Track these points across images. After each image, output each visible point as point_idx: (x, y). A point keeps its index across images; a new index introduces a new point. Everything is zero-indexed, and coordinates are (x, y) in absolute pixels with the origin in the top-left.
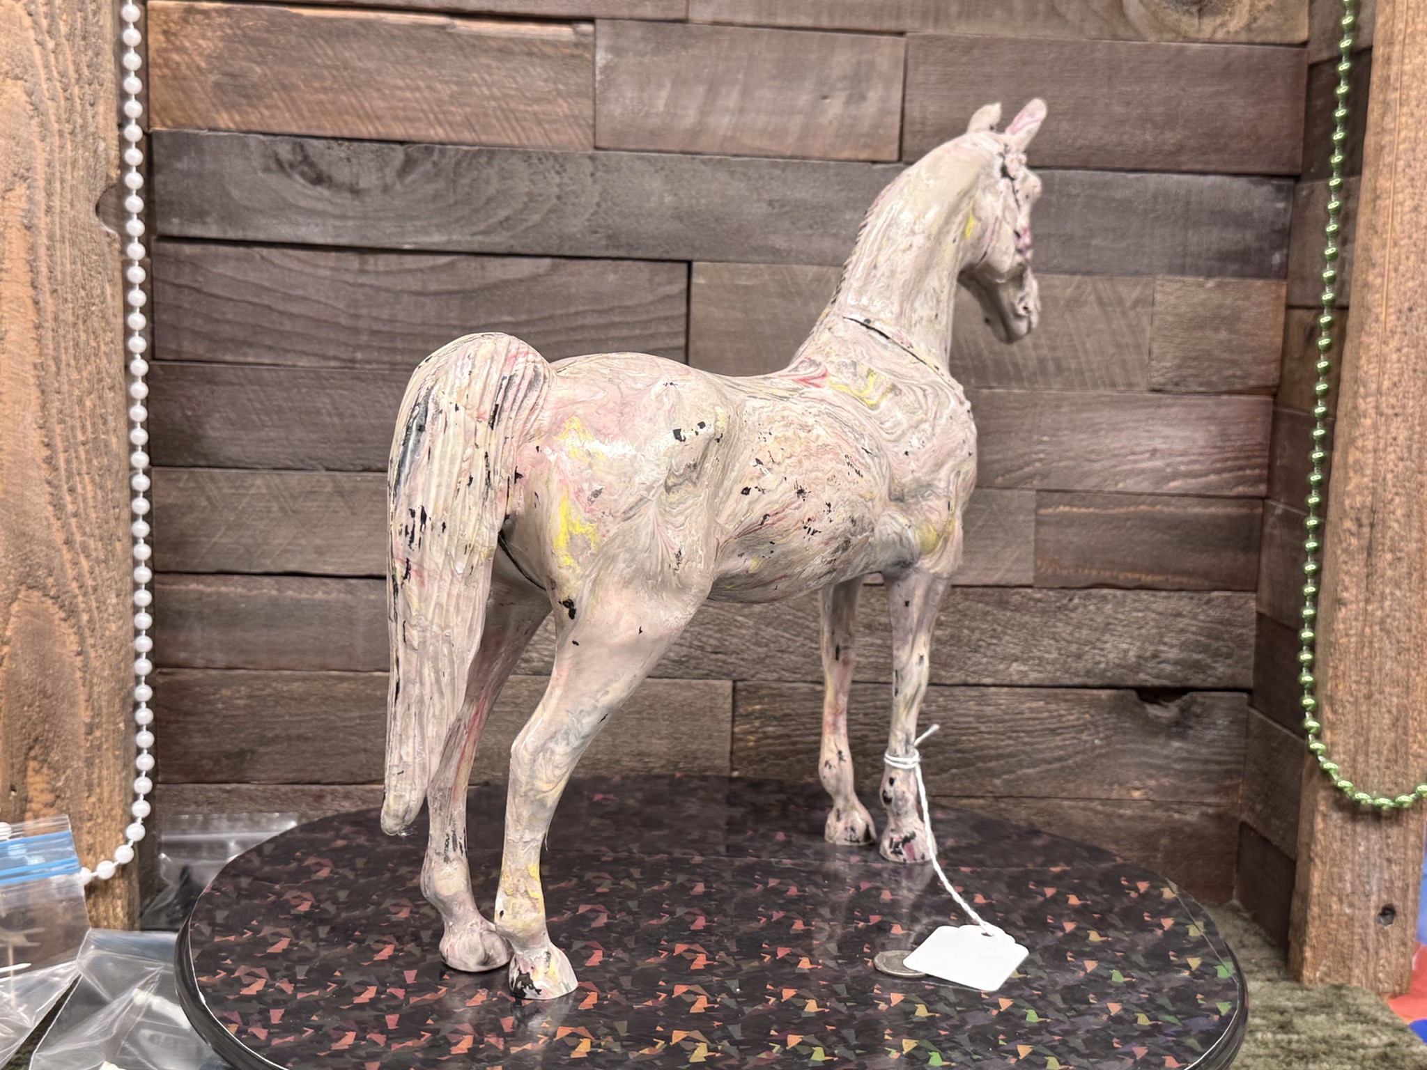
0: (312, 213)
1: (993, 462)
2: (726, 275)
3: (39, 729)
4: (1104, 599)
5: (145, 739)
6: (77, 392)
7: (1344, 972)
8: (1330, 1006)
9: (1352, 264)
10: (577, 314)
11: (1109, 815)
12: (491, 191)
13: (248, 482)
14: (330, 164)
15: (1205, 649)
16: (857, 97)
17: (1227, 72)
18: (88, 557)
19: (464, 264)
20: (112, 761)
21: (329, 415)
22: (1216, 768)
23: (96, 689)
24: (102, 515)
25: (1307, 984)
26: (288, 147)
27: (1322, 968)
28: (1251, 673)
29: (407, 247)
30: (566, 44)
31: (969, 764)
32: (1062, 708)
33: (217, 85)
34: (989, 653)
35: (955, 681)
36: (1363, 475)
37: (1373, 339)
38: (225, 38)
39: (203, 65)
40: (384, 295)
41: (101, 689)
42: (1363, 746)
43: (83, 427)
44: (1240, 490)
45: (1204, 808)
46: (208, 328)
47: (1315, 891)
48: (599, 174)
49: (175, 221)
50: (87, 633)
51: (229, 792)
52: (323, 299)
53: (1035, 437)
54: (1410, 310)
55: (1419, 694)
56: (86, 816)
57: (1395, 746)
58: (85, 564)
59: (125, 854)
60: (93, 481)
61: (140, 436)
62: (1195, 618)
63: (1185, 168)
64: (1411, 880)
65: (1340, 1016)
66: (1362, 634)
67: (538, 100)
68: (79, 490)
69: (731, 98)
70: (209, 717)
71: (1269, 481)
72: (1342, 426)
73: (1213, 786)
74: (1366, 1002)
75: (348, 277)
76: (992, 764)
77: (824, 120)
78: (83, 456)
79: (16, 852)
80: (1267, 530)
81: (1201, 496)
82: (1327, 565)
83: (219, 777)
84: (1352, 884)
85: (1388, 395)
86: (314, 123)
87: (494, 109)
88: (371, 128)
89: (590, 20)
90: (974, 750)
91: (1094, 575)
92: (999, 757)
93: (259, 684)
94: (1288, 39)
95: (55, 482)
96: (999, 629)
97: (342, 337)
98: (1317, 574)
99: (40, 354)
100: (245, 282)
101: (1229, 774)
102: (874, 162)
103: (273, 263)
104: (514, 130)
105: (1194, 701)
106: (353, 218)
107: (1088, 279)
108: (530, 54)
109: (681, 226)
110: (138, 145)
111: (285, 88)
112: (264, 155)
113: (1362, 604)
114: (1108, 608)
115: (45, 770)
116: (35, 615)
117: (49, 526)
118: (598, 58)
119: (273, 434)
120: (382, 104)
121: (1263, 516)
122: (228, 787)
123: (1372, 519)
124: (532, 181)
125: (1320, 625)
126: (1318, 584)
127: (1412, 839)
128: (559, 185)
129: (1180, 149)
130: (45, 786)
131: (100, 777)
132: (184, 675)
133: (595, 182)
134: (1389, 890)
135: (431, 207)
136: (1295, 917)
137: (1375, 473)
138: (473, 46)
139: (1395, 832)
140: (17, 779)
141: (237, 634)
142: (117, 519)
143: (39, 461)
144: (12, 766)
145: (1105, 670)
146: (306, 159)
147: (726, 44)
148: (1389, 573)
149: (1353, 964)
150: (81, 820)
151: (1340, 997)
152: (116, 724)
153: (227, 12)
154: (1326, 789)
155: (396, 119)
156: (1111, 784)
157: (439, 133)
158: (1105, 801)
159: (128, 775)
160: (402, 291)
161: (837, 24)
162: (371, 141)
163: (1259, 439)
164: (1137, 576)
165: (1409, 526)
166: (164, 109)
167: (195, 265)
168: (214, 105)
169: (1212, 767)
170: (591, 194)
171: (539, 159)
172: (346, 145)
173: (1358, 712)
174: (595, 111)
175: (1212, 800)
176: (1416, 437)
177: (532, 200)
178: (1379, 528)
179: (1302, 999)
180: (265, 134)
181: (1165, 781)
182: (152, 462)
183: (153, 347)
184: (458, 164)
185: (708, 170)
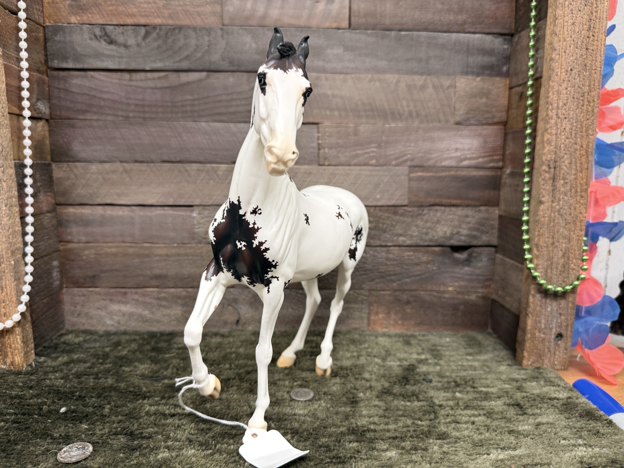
0: (109, 56)
1: (391, 155)
4: (437, 211)
5: (30, 269)
7: (541, 361)
8: (537, 378)
10: (218, 95)
11: (439, 297)
12: (181, 43)
13: (90, 168)
14: (116, 35)
15: (478, 230)
16: (331, 2)
19: (170, 74)
20: (10, 278)
21: (120, 139)
25: (525, 367)
26: (99, 30)
27: (531, 360)
28: (496, 240)
29: (148, 69)
31: (383, 277)
32: (420, 255)
33: (70, 6)
34: (391, 233)
35: (376, 245)
37: (555, 84)
40: (140, 90)
42: (550, 266)
44: (492, 165)
45: (477, 294)
46: (71, 106)
47: (529, 328)
48: (225, 36)
49: (56, 61)
51: (91, 291)
52: (115, 92)
53: (408, 144)
54: (571, 70)
55: (574, 242)
56: (2, 301)
57: (564, 265)
59: (17, 317)
61: (27, 142)
62: (473, 217)
63: (467, 30)
64: (570, 322)
65: (542, 383)
66: (550, 216)
67: (199, 6)
69: (278, 2)
70: (81, 262)
71: (503, 160)
72: (540, 125)
73: (481, 285)
74: (551, 375)
75: (125, 83)
76: (393, 277)
77: (317, 11)
80: (503, 181)
81: (477, 167)
82: (534, 187)
83: (87, 285)
84: (545, 324)
85: (562, 109)
86: (109, 19)
87: (181, 10)
88: (131, 20)
90: (384, 272)
91: (432, 200)
92: (395, 275)
93: (99, 249)
96: (394, 223)
97: (124, 107)
98: (529, 192)
100: (85, 86)
101: (487, 280)
102: (339, 29)
103: (96, 79)
104: (189, 19)
105: (473, 252)
106: (125, 58)
107: (428, 77)
111: (97, 5)
112: (89, 33)
113: (550, 203)
114: (439, 214)
119: (98, 148)
120: (136, 10)
121: (501, 175)
122: (91, 289)
123: (555, 165)
124: (197, 40)
125: (532, 213)
126: (530, 196)
128: (209, 41)
129: (465, 23)
131: (5, 285)
133: (223, 39)
134: (560, 327)
135: (157, 52)
136: (519, 338)
137: (556, 144)
139: (563, 302)
141: (89, 229)
142: (3, 172)
145: (437, 240)
146: (106, 33)
148: (562, 189)
149: (544, 358)
151: (541, 373)
152: (10, 262)
154: (534, 284)
155: (141, 16)
156: (440, 284)
157: (158, 21)
158: (438, 292)
159: (19, 283)
160: (147, 88)
162: (132, 25)
163: (499, 143)
164: (449, 201)
165: (571, 168)
166: (50, 16)
167: (65, 79)
168: (69, 13)
169: (481, 278)
170: (222, 44)
171: (200, 30)
172: (122, 27)
173: (549, 251)
174: (222, 10)
175: (480, 290)
176: (574, 128)
177: (197, 47)
178: (558, 169)
179: (524, 374)
180: (90, 24)
181: (462, 283)
182: (53, 160)
183: (51, 114)
184: (167, 34)
185: (269, 33)
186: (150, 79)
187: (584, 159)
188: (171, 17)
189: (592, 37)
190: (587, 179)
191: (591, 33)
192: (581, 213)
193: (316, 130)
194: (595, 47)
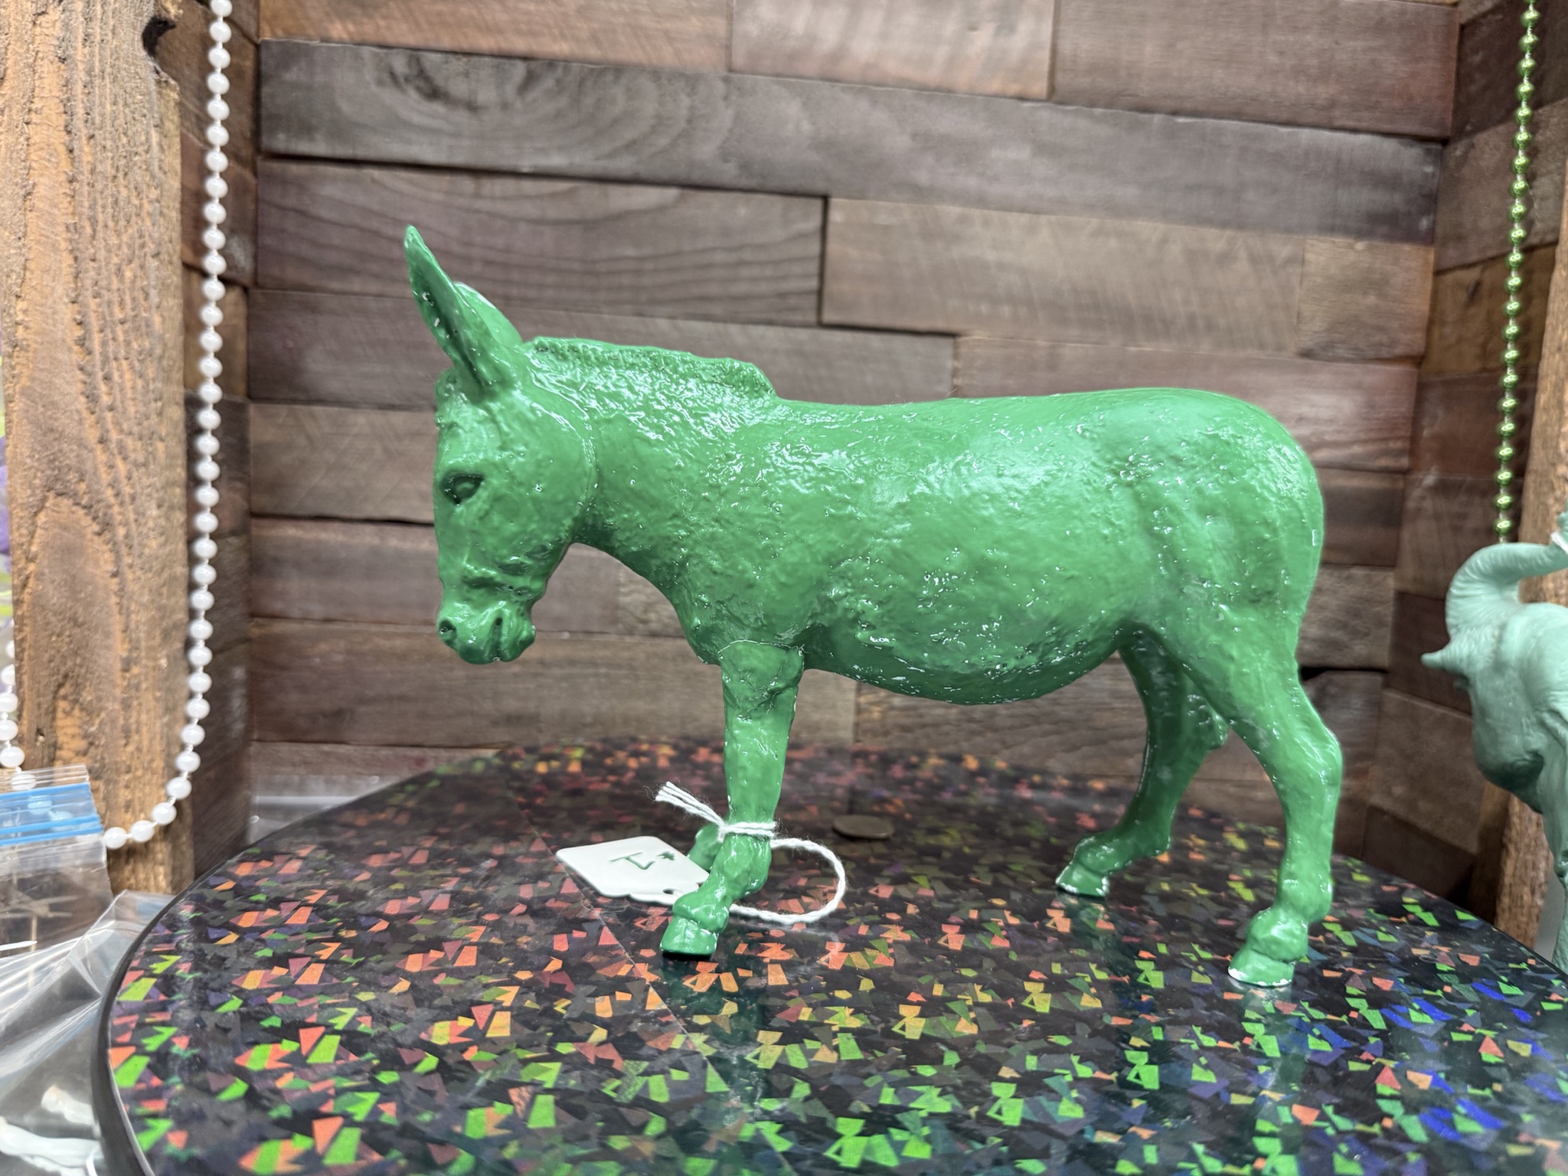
0: (426, 131)
2: (864, 213)
3: (70, 663)
5: (201, 682)
6: (115, 260)
10: (706, 251)
11: (1240, 797)
12: (617, 109)
13: (350, 421)
14: (447, 79)
15: (1344, 626)
16: (1006, 26)
17: (1380, 27)
18: (125, 459)
19: (586, 188)
20: (152, 703)
22: (1349, 750)
23: (133, 616)
24: (142, 409)
26: (403, 61)
28: (1387, 653)
29: (525, 170)
31: (1101, 742)
40: (500, 223)
41: (140, 617)
43: (122, 303)
44: (1383, 462)
46: (313, 254)
47: (1507, 880)
48: (734, 98)
49: (282, 136)
50: (124, 550)
51: (328, 754)
52: (434, 225)
56: (123, 768)
58: (122, 467)
59: (165, 813)
60: (132, 368)
62: (1335, 592)
63: (1338, 123)
67: (670, 17)
68: (116, 377)
69: (873, 22)
70: (306, 673)
71: (1413, 452)
75: (463, 202)
76: (1126, 743)
77: (970, 52)
78: (121, 338)
79: (38, 806)
80: (1411, 504)
81: (1347, 467)
83: (317, 737)
86: (432, 36)
87: (622, 25)
88: (492, 42)
90: (1104, 729)
93: (359, 639)
95: (89, 368)
99: (73, 214)
100: (352, 205)
101: (1360, 757)
102: (1022, 98)
103: (385, 187)
104: (642, 47)
105: (1329, 682)
106: (469, 137)
107: (1239, 234)
109: (818, 157)
112: (378, 69)
115: (76, 712)
116: (65, 528)
117: (81, 422)
119: (378, 370)
120: (505, 17)
121: (1405, 489)
122: (326, 748)
124: (661, 103)
128: (692, 108)
129: (1332, 104)
130: (77, 731)
131: (138, 723)
132: (280, 627)
133: (728, 106)
135: (553, 126)
140: (44, 721)
141: (337, 585)
142: (160, 414)
143: (70, 342)
144: (39, 705)
146: (422, 74)
150: (118, 771)
152: (155, 659)
155: (519, 32)
156: (1244, 765)
157: (561, 48)
159: (174, 721)
160: (520, 219)
162: (493, 55)
163: (1403, 410)
166: (275, 17)
167: (301, 185)
168: (327, 14)
170: (725, 117)
171: (669, 80)
172: (465, 59)
174: (730, 32)
177: (660, 122)
180: (381, 46)
182: (250, 396)
183: (256, 273)
184: (581, 83)
185: (847, 98)
186: (528, 197)
188: (595, 39)
193: (949, 352)
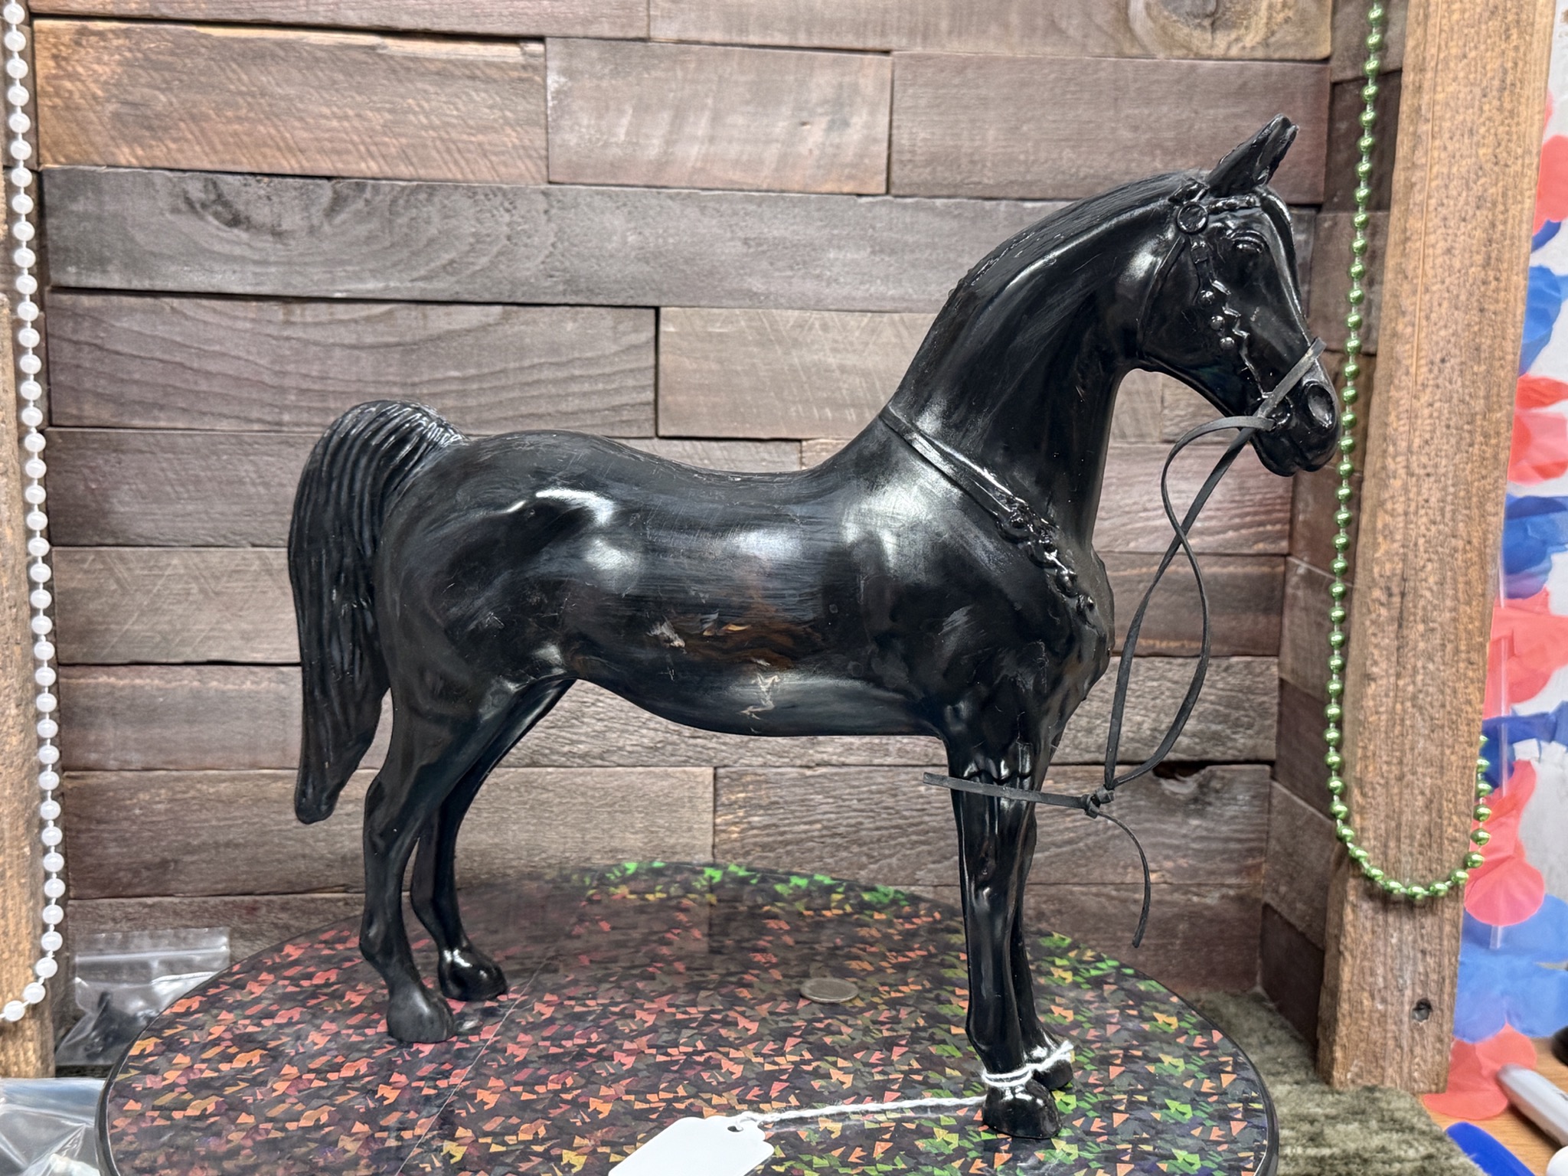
0: (229, 259)
2: (698, 324)
5: (54, 862)
7: (1377, 1072)
8: (1363, 1112)
9: (1380, 309)
10: (533, 367)
11: (1124, 901)
12: (433, 231)
13: (164, 561)
14: (248, 203)
15: (1225, 719)
16: (839, 123)
17: (1242, 92)
19: (402, 312)
20: (17, 890)
21: (254, 484)
22: (1238, 846)
25: (1338, 1086)
26: (199, 185)
27: (1354, 1069)
28: (1273, 744)
29: (338, 295)
30: (514, 67)
33: (116, 116)
36: (1393, 541)
37: (1403, 393)
38: (126, 63)
39: (100, 93)
40: (314, 349)
41: (2, 809)
42: (1395, 832)
44: (1260, 547)
45: (1224, 890)
46: (112, 389)
47: (1345, 987)
48: (553, 211)
49: (72, 269)
51: (151, 907)
52: (243, 354)
54: (1443, 361)
55: (1453, 774)
57: (1429, 831)
59: (35, 993)
61: (38, 520)
62: (1213, 686)
64: (1447, 973)
65: (1374, 1124)
66: (1392, 712)
67: (484, 129)
69: (701, 126)
70: (125, 824)
71: (1291, 537)
72: (1369, 487)
73: (1233, 866)
74: (1400, 1105)
75: (271, 330)
77: (803, 149)
80: (1289, 591)
81: (1220, 555)
82: (1354, 636)
83: (139, 890)
84: (1385, 978)
85: (1419, 453)
86: (228, 157)
87: (434, 140)
88: (293, 162)
89: (540, 39)
93: (181, 786)
94: (1308, 55)
97: (267, 397)
98: (1344, 644)
100: (154, 337)
101: (1250, 852)
102: (860, 195)
103: (186, 317)
104: (456, 163)
105: (1213, 776)
106: (276, 263)
108: (473, 78)
109: (648, 269)
110: (27, 191)
111: (193, 117)
112: (170, 194)
113: (1392, 679)
118: (549, 81)
119: (190, 508)
120: (305, 135)
121: (1285, 574)
122: (149, 901)
123: (1403, 590)
124: (478, 220)
125: (1348, 700)
126: (1344, 656)
127: (1447, 928)
128: (509, 225)
131: (4, 908)
132: (95, 779)
133: (549, 220)
134: (1425, 984)
135: (365, 249)
136: (1324, 1014)
137: (1406, 536)
138: (408, 69)
139: (1429, 921)
141: (156, 732)
142: (15, 620)
146: (220, 196)
147: (692, 66)
148: (1422, 645)
149: (1386, 1064)
151: (1374, 1101)
152: (20, 848)
153: (126, 33)
154: (1355, 877)
155: (322, 151)
156: (1125, 867)
157: (370, 167)
158: (1118, 886)
159: (37, 904)
160: (334, 345)
161: (816, 42)
162: (294, 176)
163: (1280, 491)
164: (1150, 642)
165: (1442, 594)
166: (56, 144)
167: (96, 318)
168: (113, 138)
169: (1233, 846)
170: (545, 234)
171: (486, 195)
172: (266, 180)
173: (1389, 795)
174: (548, 141)
175: (1233, 881)
176: (1449, 498)
177: (479, 241)
178: (1409, 597)
179: (1333, 1105)
180: (172, 170)
181: (1182, 862)
182: (52, 541)
183: (50, 412)
184: (394, 201)
185: (676, 206)
187: (1474, 573)
188: (404, 157)
189: (1494, 284)
190: (1483, 621)
191: (1491, 274)
192: (1469, 702)
193: (795, 457)
194: (1501, 306)
